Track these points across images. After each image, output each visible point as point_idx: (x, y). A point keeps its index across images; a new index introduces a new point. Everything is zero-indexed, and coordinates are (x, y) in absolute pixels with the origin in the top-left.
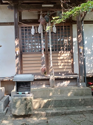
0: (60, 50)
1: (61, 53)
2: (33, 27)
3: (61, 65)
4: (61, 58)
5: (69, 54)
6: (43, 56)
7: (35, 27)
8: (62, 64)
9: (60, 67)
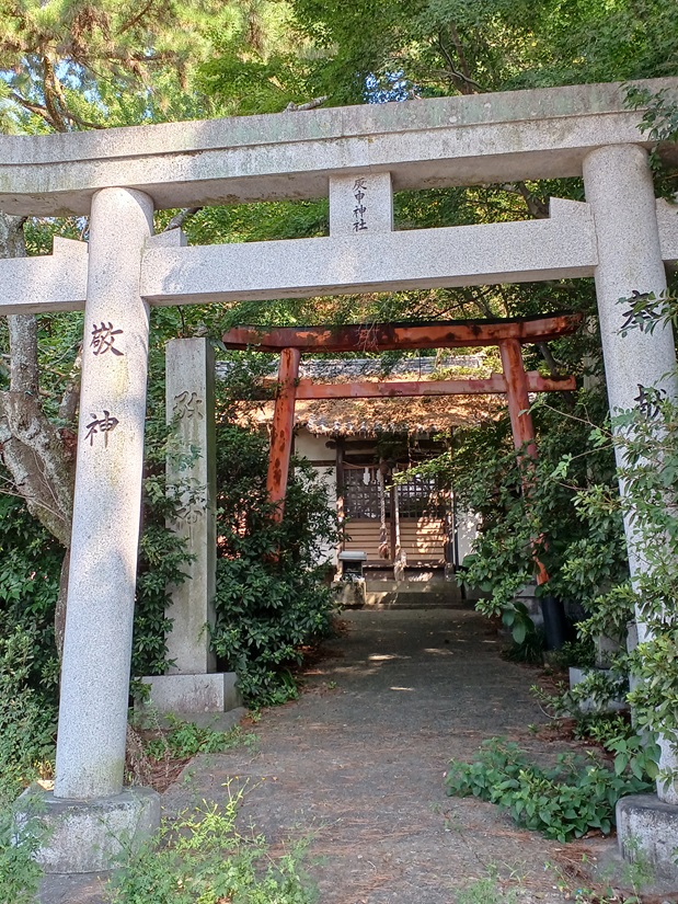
0: (420, 515)
1: (424, 521)
2: (367, 469)
3: (423, 547)
4: (424, 532)
5: (439, 525)
6: (383, 527)
7: (370, 471)
8: (425, 545)
9: (422, 551)
